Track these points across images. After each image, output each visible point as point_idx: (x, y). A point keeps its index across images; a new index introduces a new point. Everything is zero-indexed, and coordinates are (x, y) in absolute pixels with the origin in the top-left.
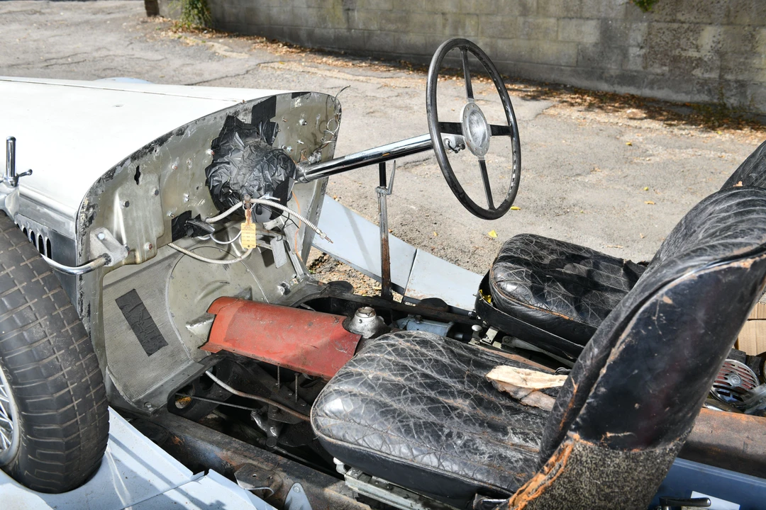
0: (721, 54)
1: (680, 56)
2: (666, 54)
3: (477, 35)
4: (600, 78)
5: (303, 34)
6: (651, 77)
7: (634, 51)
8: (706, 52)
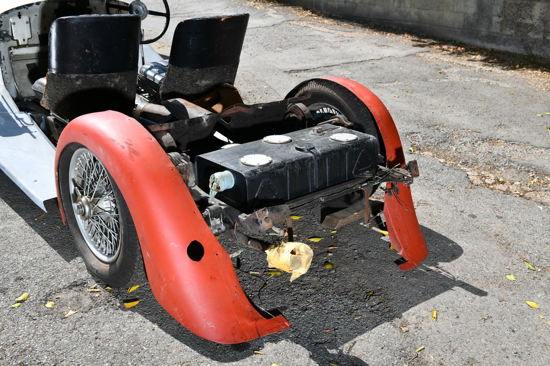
0: (544, 21)
1: (521, 23)
2: (513, 22)
3: (411, 7)
4: (476, 37)
5: (322, 5)
6: (504, 37)
7: (496, 19)
8: (536, 21)
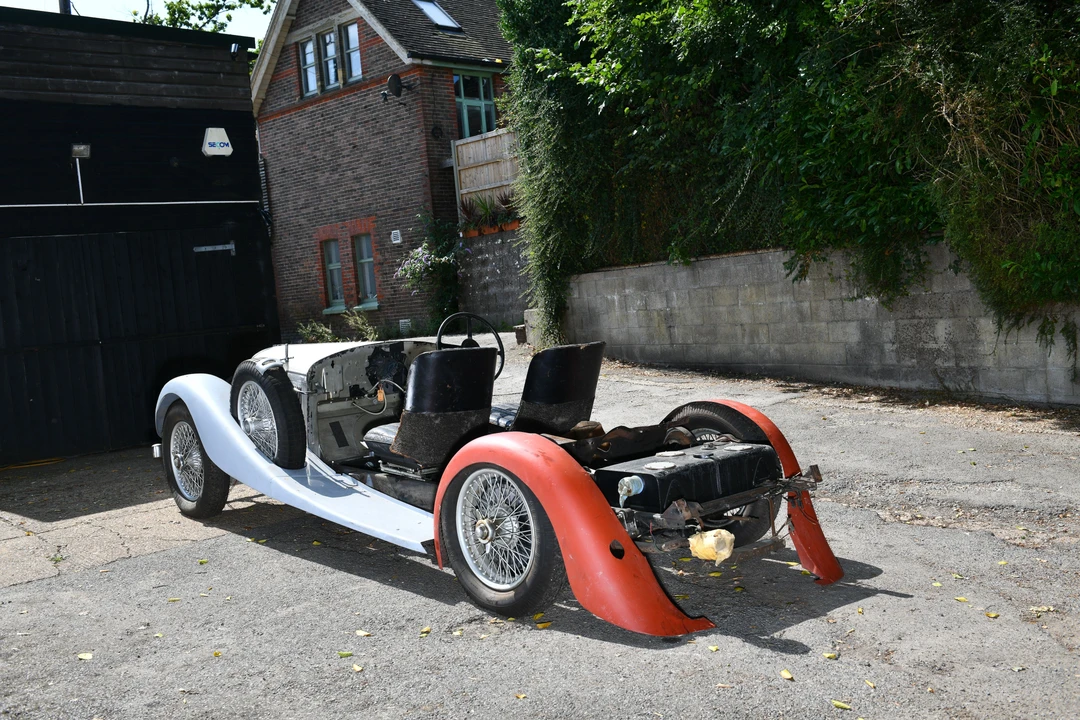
0: (953, 344)
1: (923, 349)
2: (913, 348)
3: (768, 342)
4: (867, 374)
5: (637, 352)
6: (904, 369)
7: (888, 347)
8: (942, 344)
